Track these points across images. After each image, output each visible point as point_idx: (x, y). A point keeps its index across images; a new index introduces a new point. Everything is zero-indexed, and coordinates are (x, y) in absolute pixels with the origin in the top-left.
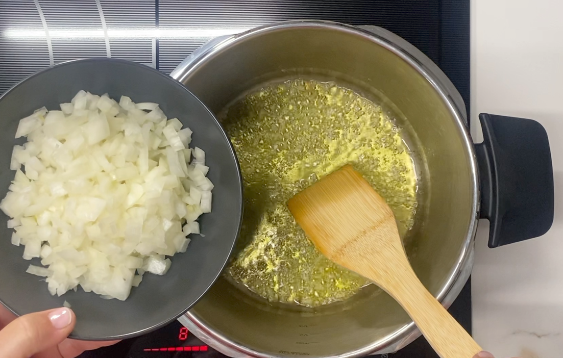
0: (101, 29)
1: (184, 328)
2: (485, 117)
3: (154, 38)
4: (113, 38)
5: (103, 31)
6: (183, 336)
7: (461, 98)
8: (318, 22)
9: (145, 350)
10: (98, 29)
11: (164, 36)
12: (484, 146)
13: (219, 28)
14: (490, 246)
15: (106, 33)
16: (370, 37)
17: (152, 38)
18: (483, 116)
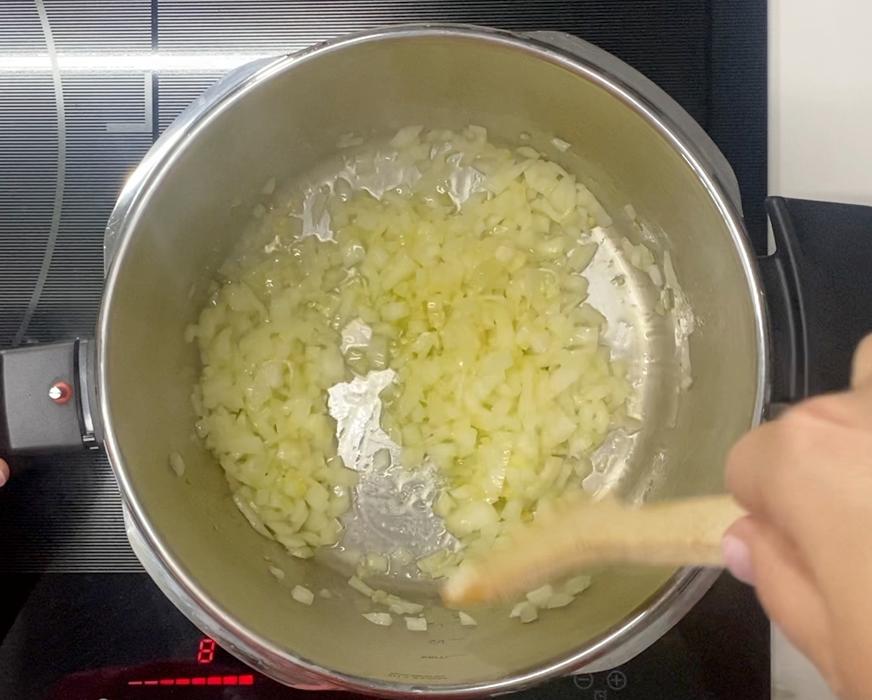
0: (45, 55)
1: (207, 641)
2: (778, 204)
3: (148, 71)
4: (70, 71)
5: (49, 58)
6: (206, 656)
7: (731, 170)
8: (446, 27)
9: (130, 683)
10: (39, 54)
11: (168, 69)
12: (778, 262)
15: (54, 61)
16: (548, 53)
17: (145, 71)
18: (774, 202)
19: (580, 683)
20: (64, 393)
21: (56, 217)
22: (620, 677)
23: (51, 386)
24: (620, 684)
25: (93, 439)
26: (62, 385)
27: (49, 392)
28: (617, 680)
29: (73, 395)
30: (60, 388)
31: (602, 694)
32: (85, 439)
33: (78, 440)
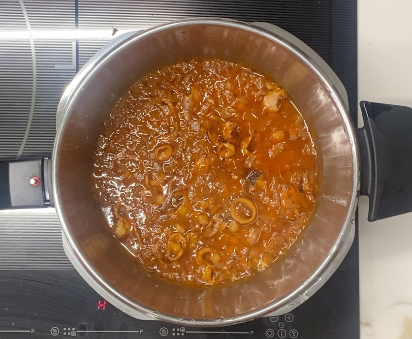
2: (366, 104)
12: (365, 131)
14: (370, 220)
18: (364, 103)
19: (273, 320)
20: (36, 182)
21: (32, 108)
22: (291, 316)
23: (31, 178)
24: (291, 319)
25: (49, 203)
26: (36, 178)
27: (29, 181)
28: (289, 318)
29: (41, 183)
30: (35, 179)
31: (282, 324)
32: (46, 203)
33: (42, 203)
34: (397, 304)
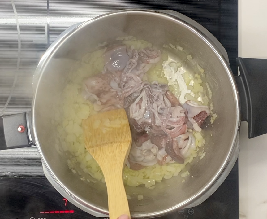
1: (65, 199)
2: (240, 60)
3: (46, 23)
4: (22, 23)
5: (16, 19)
9: (41, 213)
11: (52, 22)
12: (241, 78)
13: (86, 17)
14: (249, 137)
17: (45, 23)
18: (239, 59)
19: (180, 213)
20: (22, 129)
22: (192, 211)
23: (18, 127)
25: (32, 143)
27: (17, 129)
28: (191, 212)
29: (25, 129)
30: (21, 128)
31: (187, 216)
32: (29, 143)
33: (27, 143)
34: (264, 202)
